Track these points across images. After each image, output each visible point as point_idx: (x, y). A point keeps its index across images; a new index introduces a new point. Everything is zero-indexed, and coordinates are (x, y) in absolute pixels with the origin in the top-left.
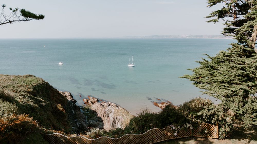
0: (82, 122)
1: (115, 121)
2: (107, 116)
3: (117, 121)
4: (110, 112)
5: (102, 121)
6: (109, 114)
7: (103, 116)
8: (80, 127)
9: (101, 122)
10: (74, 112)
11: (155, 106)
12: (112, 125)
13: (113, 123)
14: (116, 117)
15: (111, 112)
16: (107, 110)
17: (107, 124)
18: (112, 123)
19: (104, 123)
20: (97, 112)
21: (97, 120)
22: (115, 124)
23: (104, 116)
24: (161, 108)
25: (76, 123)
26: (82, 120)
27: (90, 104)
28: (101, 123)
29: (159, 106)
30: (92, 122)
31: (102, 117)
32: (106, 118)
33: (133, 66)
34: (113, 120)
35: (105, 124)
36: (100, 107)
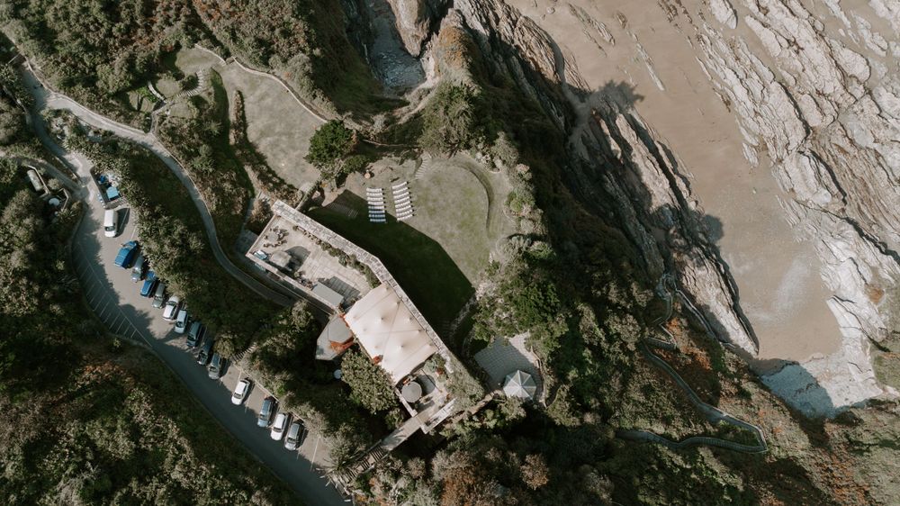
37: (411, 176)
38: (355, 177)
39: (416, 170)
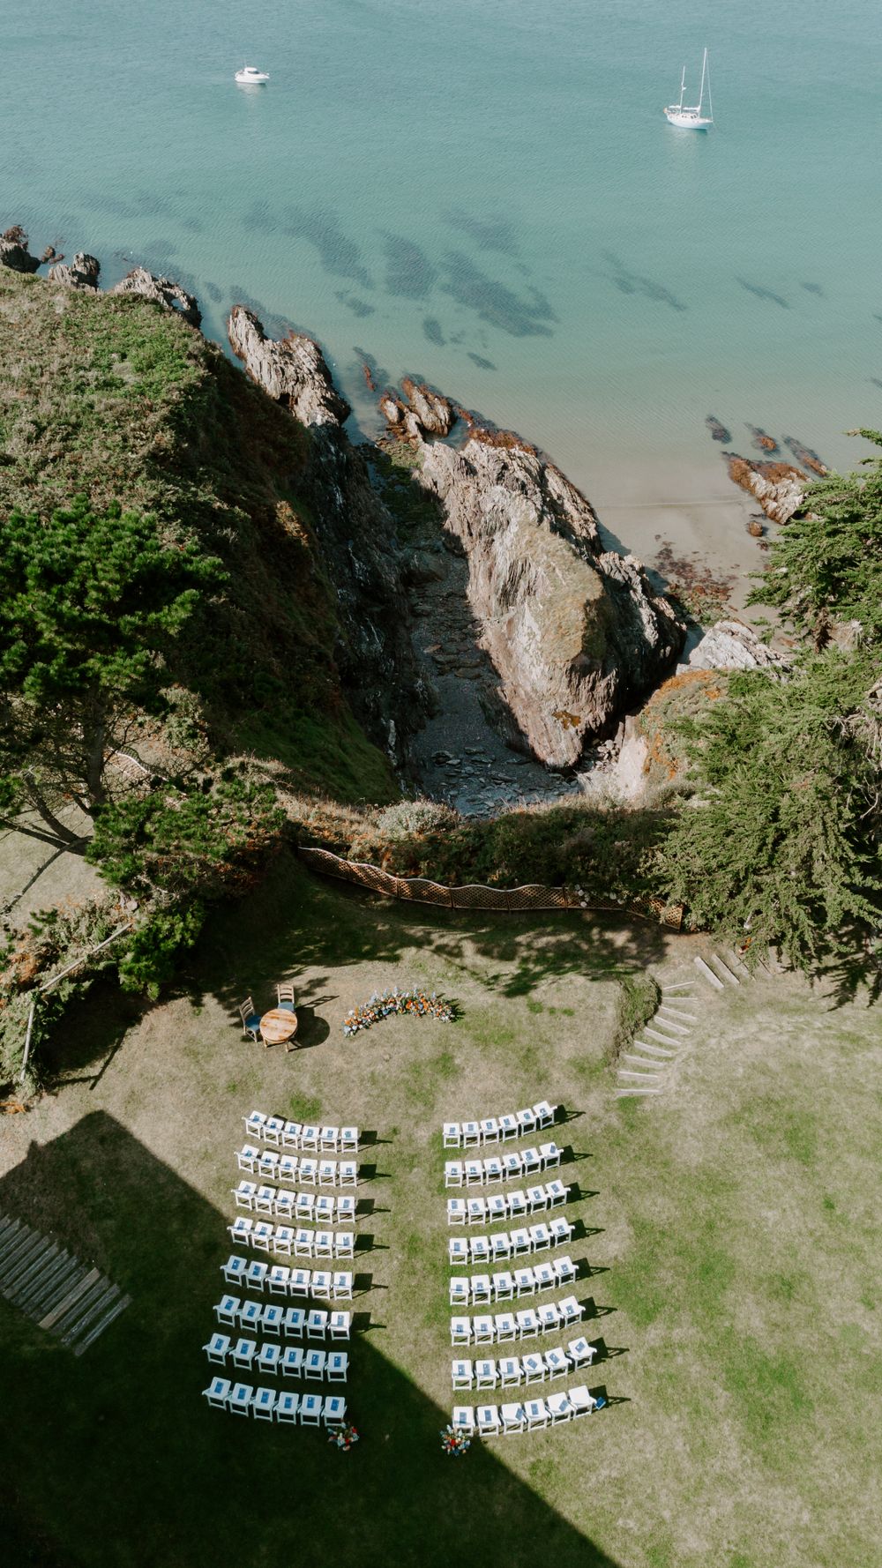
0: (377, 556)
1: (513, 581)
2: (485, 538)
3: (522, 582)
4: (501, 525)
5: (464, 556)
6: (491, 532)
7: (467, 531)
8: (366, 584)
9: (458, 556)
10: (340, 499)
11: (736, 487)
12: (500, 592)
13: (505, 585)
14: (520, 563)
15: (505, 523)
16: (487, 510)
17: (481, 581)
18: (502, 584)
19: (472, 570)
20: (441, 495)
21: (440, 543)
22: (516, 591)
23: (471, 535)
24: (761, 500)
25: (351, 565)
26: (376, 543)
27: (415, 437)
28: (458, 565)
29: (758, 487)
30: (420, 559)
31: (461, 535)
32: (479, 549)
33: (699, 122)
34: (506, 575)
35: (472, 578)
36: (457, 475)
37: (584, 1069)
38: (194, 1028)
39: (619, 1044)
